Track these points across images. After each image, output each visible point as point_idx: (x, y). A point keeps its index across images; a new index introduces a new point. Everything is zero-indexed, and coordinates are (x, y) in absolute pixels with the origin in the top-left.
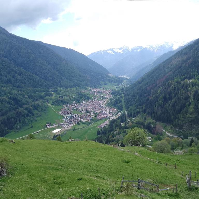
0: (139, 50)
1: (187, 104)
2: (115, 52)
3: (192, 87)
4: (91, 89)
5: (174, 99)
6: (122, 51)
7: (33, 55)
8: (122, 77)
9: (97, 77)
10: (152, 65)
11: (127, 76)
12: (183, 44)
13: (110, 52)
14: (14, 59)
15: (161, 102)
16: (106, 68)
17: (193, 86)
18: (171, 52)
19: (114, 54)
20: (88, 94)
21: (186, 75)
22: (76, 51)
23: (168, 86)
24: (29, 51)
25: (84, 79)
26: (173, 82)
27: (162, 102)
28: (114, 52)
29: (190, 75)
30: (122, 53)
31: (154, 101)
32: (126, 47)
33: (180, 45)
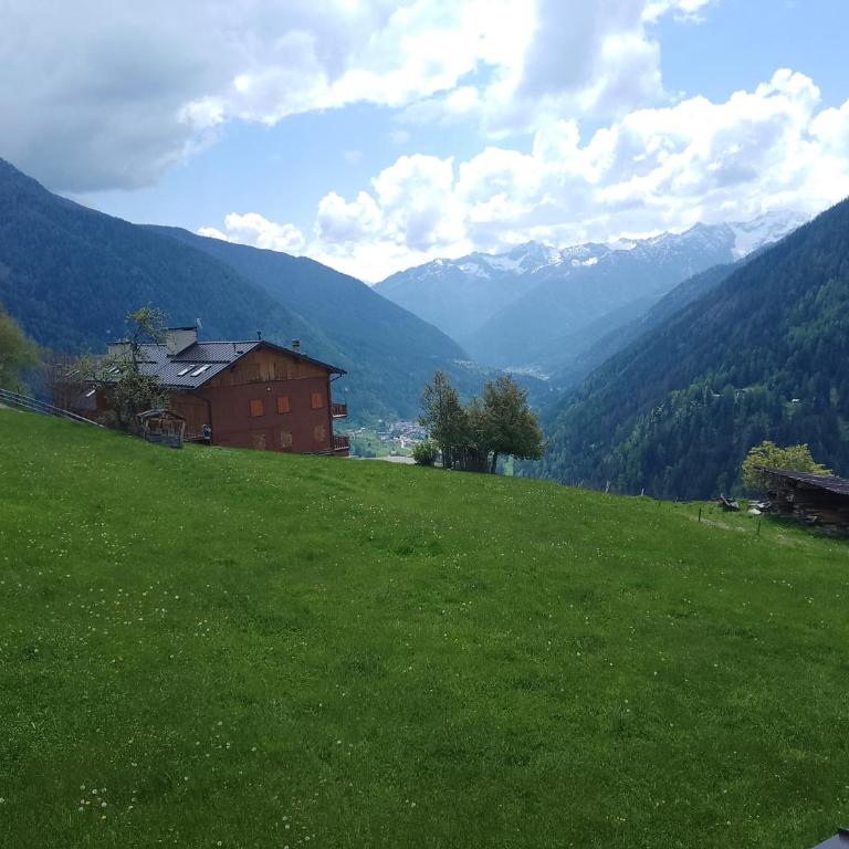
0: (592, 261)
1: (720, 476)
2: (491, 268)
3: (747, 416)
4: (383, 424)
5: (681, 461)
6: (521, 265)
7: (148, 287)
8: (520, 371)
9: (411, 374)
10: (643, 321)
11: (539, 368)
12: (776, 237)
13: (474, 268)
14: (74, 303)
15: (636, 474)
16: (451, 336)
17: (750, 412)
18: (721, 269)
19: (487, 276)
20: (369, 445)
21: (733, 367)
22: (326, 267)
23: (666, 412)
24: (135, 271)
25: (359, 382)
26: (686, 395)
27: (640, 474)
28: (487, 268)
29: (748, 368)
30: (520, 271)
31: (615, 469)
32: (536, 249)
33: (764, 240)
